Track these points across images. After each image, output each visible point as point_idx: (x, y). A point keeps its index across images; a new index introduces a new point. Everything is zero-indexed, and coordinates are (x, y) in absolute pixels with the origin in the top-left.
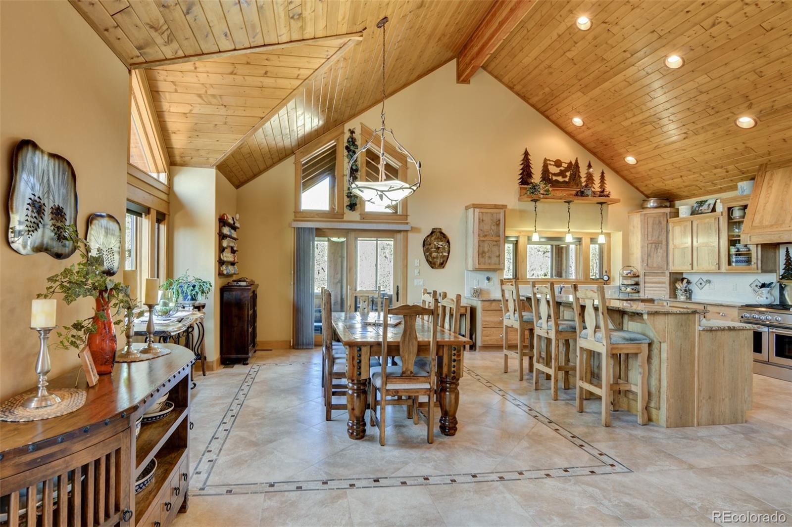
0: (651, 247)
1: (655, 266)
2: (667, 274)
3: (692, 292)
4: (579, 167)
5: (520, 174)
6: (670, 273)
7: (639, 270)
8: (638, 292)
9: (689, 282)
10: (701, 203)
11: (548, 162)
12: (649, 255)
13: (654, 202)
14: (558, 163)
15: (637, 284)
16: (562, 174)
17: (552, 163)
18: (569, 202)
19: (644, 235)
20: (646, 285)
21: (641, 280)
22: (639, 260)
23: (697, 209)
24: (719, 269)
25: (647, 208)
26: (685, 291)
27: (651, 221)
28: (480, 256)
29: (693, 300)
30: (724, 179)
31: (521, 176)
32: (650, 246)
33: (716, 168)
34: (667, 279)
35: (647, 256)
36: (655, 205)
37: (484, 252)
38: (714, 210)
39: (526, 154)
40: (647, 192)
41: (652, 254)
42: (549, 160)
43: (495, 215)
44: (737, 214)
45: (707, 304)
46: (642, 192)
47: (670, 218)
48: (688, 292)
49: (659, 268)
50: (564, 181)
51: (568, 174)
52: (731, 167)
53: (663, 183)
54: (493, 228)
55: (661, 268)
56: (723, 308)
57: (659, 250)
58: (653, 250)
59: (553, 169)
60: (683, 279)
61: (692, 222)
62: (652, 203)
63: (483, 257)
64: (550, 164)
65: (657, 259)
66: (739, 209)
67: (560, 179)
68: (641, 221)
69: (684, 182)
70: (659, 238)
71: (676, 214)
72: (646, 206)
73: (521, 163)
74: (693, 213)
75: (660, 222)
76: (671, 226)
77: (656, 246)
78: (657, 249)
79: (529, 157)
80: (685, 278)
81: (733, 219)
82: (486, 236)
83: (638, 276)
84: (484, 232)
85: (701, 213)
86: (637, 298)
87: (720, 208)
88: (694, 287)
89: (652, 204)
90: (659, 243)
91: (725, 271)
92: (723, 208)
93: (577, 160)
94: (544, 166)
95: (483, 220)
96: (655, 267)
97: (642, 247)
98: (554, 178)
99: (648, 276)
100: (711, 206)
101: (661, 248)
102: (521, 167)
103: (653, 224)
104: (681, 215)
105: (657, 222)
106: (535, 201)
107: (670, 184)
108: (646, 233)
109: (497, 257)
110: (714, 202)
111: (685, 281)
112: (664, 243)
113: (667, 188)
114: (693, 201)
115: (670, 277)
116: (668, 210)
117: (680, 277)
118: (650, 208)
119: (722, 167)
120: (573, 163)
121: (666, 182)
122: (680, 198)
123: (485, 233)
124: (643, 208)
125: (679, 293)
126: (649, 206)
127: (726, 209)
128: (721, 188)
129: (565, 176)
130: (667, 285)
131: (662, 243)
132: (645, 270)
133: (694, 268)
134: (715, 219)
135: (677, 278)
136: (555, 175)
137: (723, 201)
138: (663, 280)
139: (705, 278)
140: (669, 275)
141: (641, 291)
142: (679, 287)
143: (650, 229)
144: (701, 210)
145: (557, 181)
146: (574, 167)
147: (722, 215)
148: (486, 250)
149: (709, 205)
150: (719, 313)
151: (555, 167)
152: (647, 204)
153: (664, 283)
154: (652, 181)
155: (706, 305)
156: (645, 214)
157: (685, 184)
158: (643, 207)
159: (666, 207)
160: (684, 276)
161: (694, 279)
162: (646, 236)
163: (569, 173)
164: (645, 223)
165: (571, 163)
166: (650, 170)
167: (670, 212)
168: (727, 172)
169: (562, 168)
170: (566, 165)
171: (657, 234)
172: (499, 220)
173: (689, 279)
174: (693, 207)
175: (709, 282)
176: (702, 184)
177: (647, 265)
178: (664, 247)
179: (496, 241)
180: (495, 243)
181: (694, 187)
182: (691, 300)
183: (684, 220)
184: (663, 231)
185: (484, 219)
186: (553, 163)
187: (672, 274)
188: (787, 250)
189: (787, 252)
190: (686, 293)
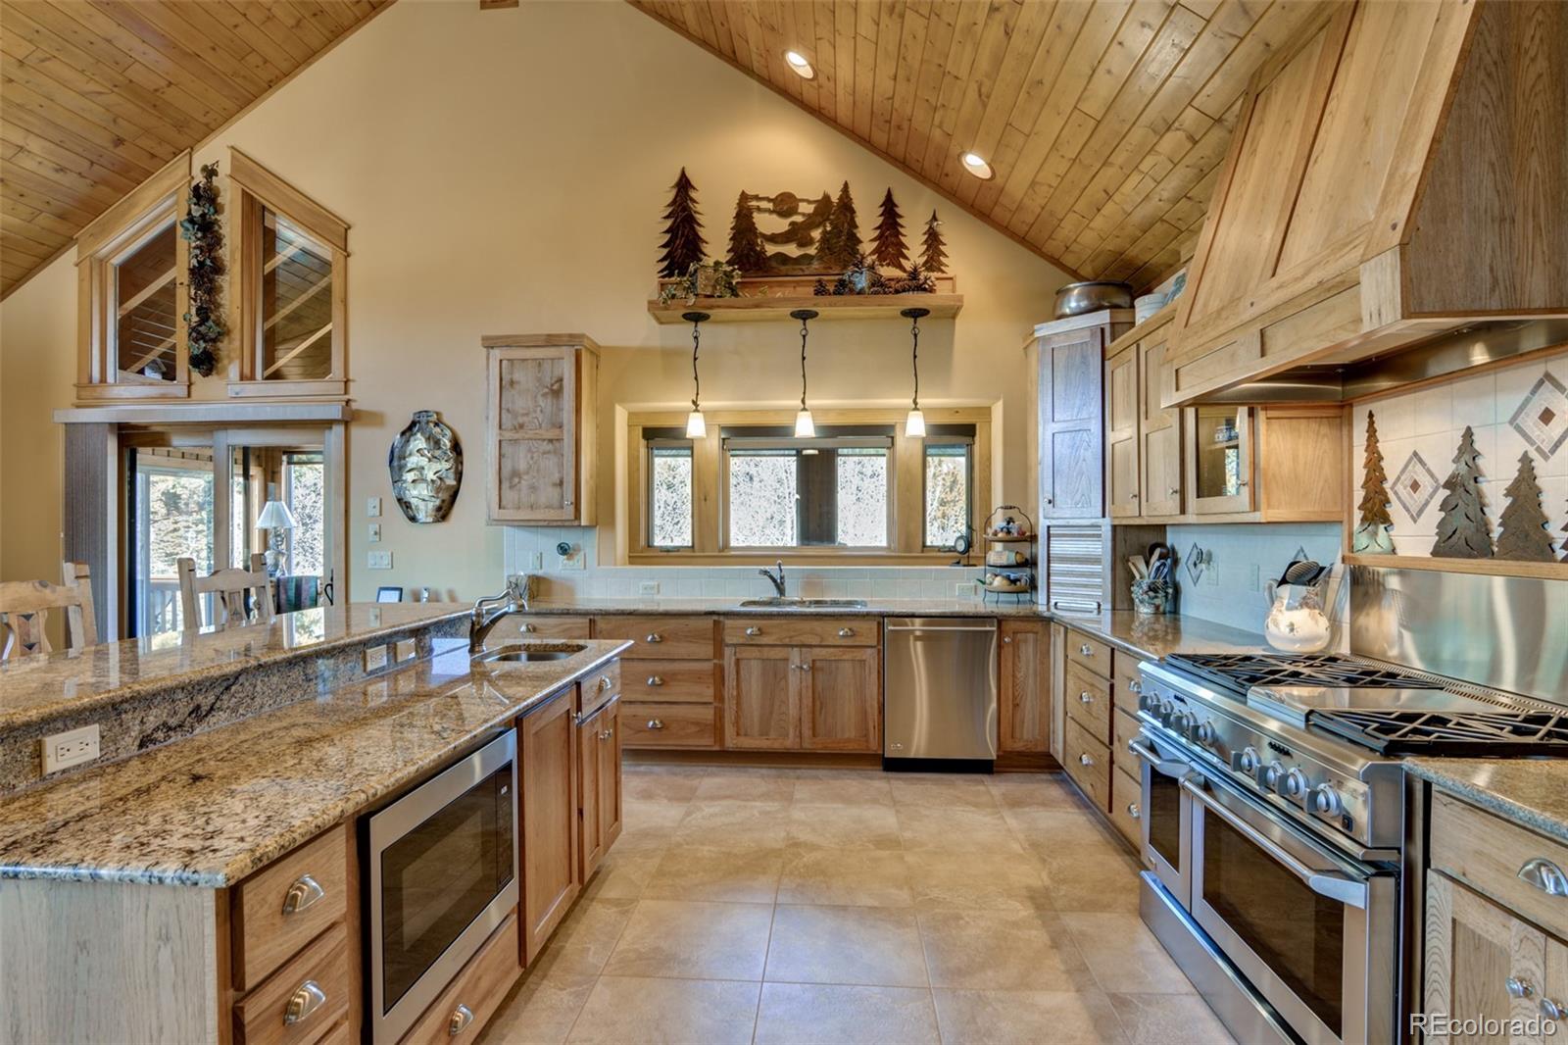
0: (1062, 445)
1: (1073, 503)
2: (1107, 530)
3: (1180, 589)
4: (853, 212)
5: (664, 246)
6: (1116, 527)
9: (1169, 558)
11: (754, 203)
12: (1057, 471)
13: (1078, 296)
14: (785, 204)
16: (796, 235)
17: (764, 205)
18: (804, 316)
19: (1045, 405)
20: (1055, 566)
21: (1039, 550)
26: (1157, 586)
27: (1061, 357)
28: (505, 485)
31: (665, 251)
32: (1058, 439)
34: (1104, 548)
35: (1053, 475)
36: (1084, 304)
37: (515, 474)
39: (684, 185)
41: (1065, 467)
42: (757, 198)
43: (547, 366)
48: (1167, 594)
50: (806, 257)
51: (816, 234)
54: (541, 402)
55: (1091, 510)
58: (1067, 452)
59: (768, 223)
60: (1152, 549)
63: (511, 487)
64: (759, 209)
65: (1078, 482)
67: (792, 250)
68: (1039, 361)
70: (1080, 412)
72: (1062, 310)
73: (667, 213)
75: (1084, 361)
77: (1075, 440)
78: (1078, 450)
79: (693, 194)
82: (521, 426)
83: (1032, 539)
84: (515, 415)
89: (1073, 304)
90: (1082, 431)
93: (846, 188)
94: (738, 216)
95: (512, 383)
96: (1073, 510)
97: (1041, 445)
98: (771, 249)
99: (1058, 537)
101: (1089, 445)
102: (669, 223)
103: (1067, 368)
105: (1078, 360)
106: (695, 318)
108: (1049, 398)
109: (555, 485)
112: (1096, 427)
115: (1114, 540)
118: (1068, 315)
120: (835, 199)
123: (521, 420)
125: (1138, 592)
126: (1068, 311)
129: (805, 242)
130: (1104, 568)
131: (1088, 430)
132: (1047, 518)
133: (1142, 511)
135: (1134, 544)
136: (773, 239)
138: (1094, 551)
140: (1110, 535)
142: (1136, 576)
143: (1059, 387)
145: (783, 259)
146: (838, 213)
148: (522, 466)
151: (774, 216)
152: (1062, 305)
153: (1096, 561)
156: (1045, 337)
162: (1049, 410)
163: (820, 230)
164: (1045, 365)
165: (826, 198)
167: (1111, 323)
169: (799, 219)
170: (806, 208)
171: (1078, 401)
172: (561, 380)
173: (1177, 552)
177: (1053, 501)
178: (1096, 442)
179: (551, 441)
180: (550, 447)
184: (1093, 387)
185: (516, 377)
186: (770, 206)
187: (1118, 529)
188: (1371, 423)
189: (1372, 431)
190: (1151, 594)
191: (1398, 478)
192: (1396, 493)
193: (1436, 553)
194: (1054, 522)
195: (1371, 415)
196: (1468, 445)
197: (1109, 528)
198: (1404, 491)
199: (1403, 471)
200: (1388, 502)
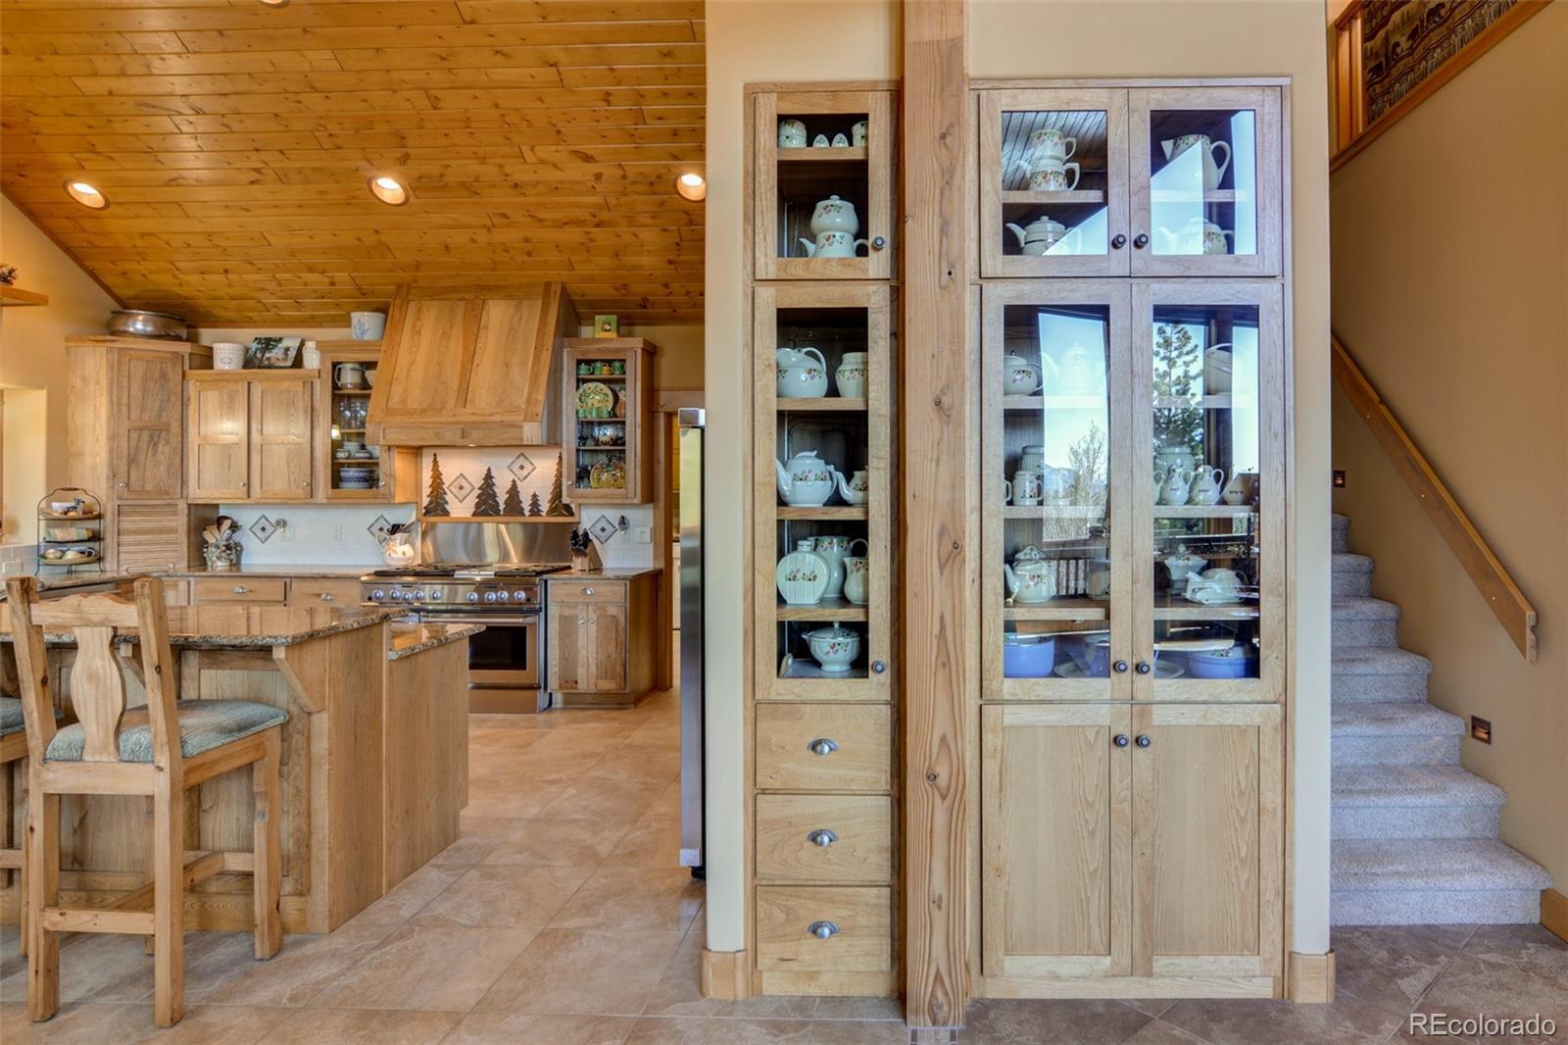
0: (139, 439)
1: (149, 487)
2: (182, 506)
3: (241, 547)
6: (189, 505)
7: (103, 499)
8: (100, 559)
9: (234, 527)
10: (268, 344)
12: (132, 460)
13: (145, 322)
15: (96, 537)
19: (120, 405)
20: (124, 539)
21: (108, 525)
22: (103, 471)
23: (259, 355)
24: (312, 497)
25: (125, 333)
26: (228, 547)
27: (138, 369)
29: (245, 570)
30: (323, 297)
32: (134, 435)
33: (311, 270)
34: (180, 522)
35: (126, 462)
36: (149, 329)
38: (298, 362)
40: (125, 292)
41: (142, 457)
44: (349, 378)
45: (291, 578)
46: (108, 289)
47: (191, 368)
48: (233, 550)
49: (161, 492)
52: (342, 276)
53: (174, 276)
55: (167, 493)
56: (328, 584)
57: (160, 447)
58: (144, 445)
60: (220, 521)
61: (249, 383)
62: (139, 323)
65: (155, 470)
66: (353, 369)
68: (111, 367)
69: (230, 285)
70: (159, 415)
71: (206, 359)
72: (122, 328)
74: (248, 363)
75: (164, 376)
76: (192, 388)
77: (152, 437)
78: (155, 444)
80: (226, 518)
81: (339, 389)
83: (99, 517)
85: (269, 367)
86: (95, 576)
87: (312, 360)
88: (245, 538)
89: (139, 326)
90: (161, 430)
91: (325, 501)
92: (322, 361)
96: (148, 492)
97: (112, 438)
99: (129, 514)
100: (292, 354)
101: (167, 442)
103: (145, 378)
104: (218, 365)
105: (157, 374)
107: (193, 283)
108: (125, 400)
110: (297, 344)
111: (227, 524)
112: (175, 428)
113: (182, 291)
114: (249, 335)
115: (189, 515)
116: (185, 348)
117: (209, 513)
118: (135, 335)
119: (323, 272)
121: (181, 276)
122: (214, 322)
124: (113, 333)
125: (212, 554)
126: (131, 329)
127: (329, 366)
128: (313, 317)
130: (183, 538)
131: (168, 431)
132: (119, 498)
133: (253, 494)
134: (304, 383)
135: (205, 519)
137: (321, 347)
138: (174, 524)
139: (274, 516)
140: (186, 511)
141: (109, 557)
142: (211, 539)
143: (136, 391)
144: (268, 359)
147: (319, 377)
149: (287, 350)
150: (319, 595)
152: (126, 324)
153: (172, 531)
154: (144, 267)
155: (288, 581)
156: (120, 349)
157: (231, 291)
158: (111, 329)
159: (178, 338)
160: (222, 512)
161: (247, 518)
162: (124, 409)
164: (118, 370)
166: (143, 235)
167: (190, 354)
168: (333, 284)
171: (156, 408)
173: (235, 519)
174: (247, 350)
175: (282, 523)
176: (269, 300)
177: (128, 485)
178: (175, 441)
181: (252, 302)
182: (239, 570)
183: (226, 378)
184: (173, 398)
187: (192, 508)
188: (435, 459)
189: (435, 462)
190: (228, 552)
191: (451, 484)
192: (450, 491)
193: (474, 514)
194: (124, 502)
195: (435, 455)
196: (489, 477)
197: (186, 506)
198: (455, 491)
199: (455, 481)
200: (445, 493)
